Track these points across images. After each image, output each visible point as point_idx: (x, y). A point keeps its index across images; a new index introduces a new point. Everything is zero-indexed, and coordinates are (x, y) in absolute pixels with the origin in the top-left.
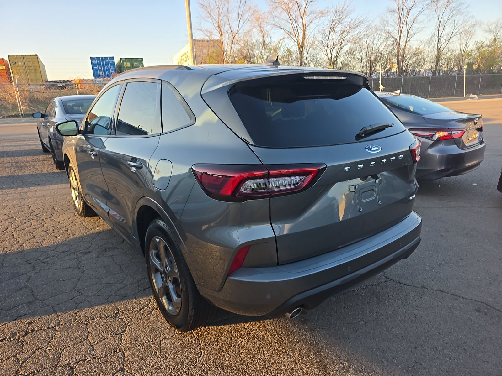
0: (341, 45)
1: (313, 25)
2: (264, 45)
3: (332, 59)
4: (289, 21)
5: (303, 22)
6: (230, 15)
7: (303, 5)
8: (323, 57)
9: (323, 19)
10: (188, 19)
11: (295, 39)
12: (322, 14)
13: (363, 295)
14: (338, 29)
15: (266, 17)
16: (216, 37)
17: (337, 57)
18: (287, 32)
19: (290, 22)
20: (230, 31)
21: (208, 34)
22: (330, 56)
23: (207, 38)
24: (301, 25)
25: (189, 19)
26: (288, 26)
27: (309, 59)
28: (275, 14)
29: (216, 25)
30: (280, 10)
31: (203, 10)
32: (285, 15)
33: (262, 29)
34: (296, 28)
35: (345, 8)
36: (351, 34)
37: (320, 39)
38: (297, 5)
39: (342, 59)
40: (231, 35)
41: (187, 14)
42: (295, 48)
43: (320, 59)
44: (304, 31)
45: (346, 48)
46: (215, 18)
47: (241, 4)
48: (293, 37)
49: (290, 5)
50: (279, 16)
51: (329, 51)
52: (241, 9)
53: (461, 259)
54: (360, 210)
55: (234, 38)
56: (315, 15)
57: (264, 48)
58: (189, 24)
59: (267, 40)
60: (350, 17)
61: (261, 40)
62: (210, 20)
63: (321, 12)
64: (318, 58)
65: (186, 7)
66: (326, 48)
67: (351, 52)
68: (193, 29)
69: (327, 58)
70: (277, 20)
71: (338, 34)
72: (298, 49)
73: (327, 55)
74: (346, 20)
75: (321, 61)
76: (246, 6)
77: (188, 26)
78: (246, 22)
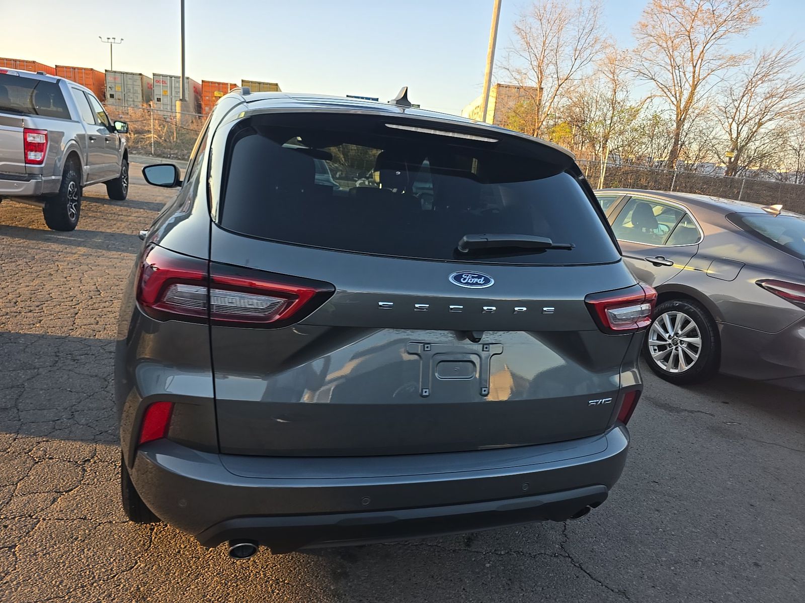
0: (760, 119)
1: (712, 79)
2: (613, 103)
3: (739, 140)
4: (670, 68)
5: (694, 72)
6: (560, 49)
7: (701, 42)
8: (721, 134)
9: (733, 70)
10: (489, 50)
11: (673, 99)
12: (734, 61)
13: (488, 565)
14: (762, 89)
15: (628, 58)
16: (532, 82)
17: (749, 139)
18: (661, 86)
19: (671, 71)
20: (555, 76)
21: (518, 77)
22: (734, 135)
23: (515, 83)
24: (689, 75)
25: (491, 50)
26: (666, 77)
27: (692, 135)
28: (646, 54)
29: (535, 63)
30: (655, 48)
31: (519, 37)
32: (663, 58)
33: (616, 78)
34: (679, 81)
35: (782, 55)
36: (786, 101)
37: (722, 104)
38: (689, 41)
39: (757, 143)
40: (556, 82)
41: (490, 41)
42: (669, 114)
43: (714, 138)
44: (695, 87)
45: (770, 126)
46: (536, 52)
47: (584, 32)
48: (670, 96)
49: (677, 41)
50: (652, 58)
51: (734, 126)
52: (582, 41)
53: (756, 564)
54: (424, 394)
55: (560, 86)
56: (720, 62)
57: (611, 108)
58: (490, 59)
59: (620, 96)
60: (789, 72)
61: (609, 95)
62: (526, 55)
63: (733, 58)
64: (711, 137)
65: (491, 30)
66: (730, 121)
67: (780, 134)
68: (494, 66)
69: (729, 139)
70: (646, 64)
71: (759, 99)
72: (674, 117)
73: (731, 134)
74: (780, 75)
75: (714, 141)
76: (591, 37)
77: (488, 61)
78: (585, 63)
